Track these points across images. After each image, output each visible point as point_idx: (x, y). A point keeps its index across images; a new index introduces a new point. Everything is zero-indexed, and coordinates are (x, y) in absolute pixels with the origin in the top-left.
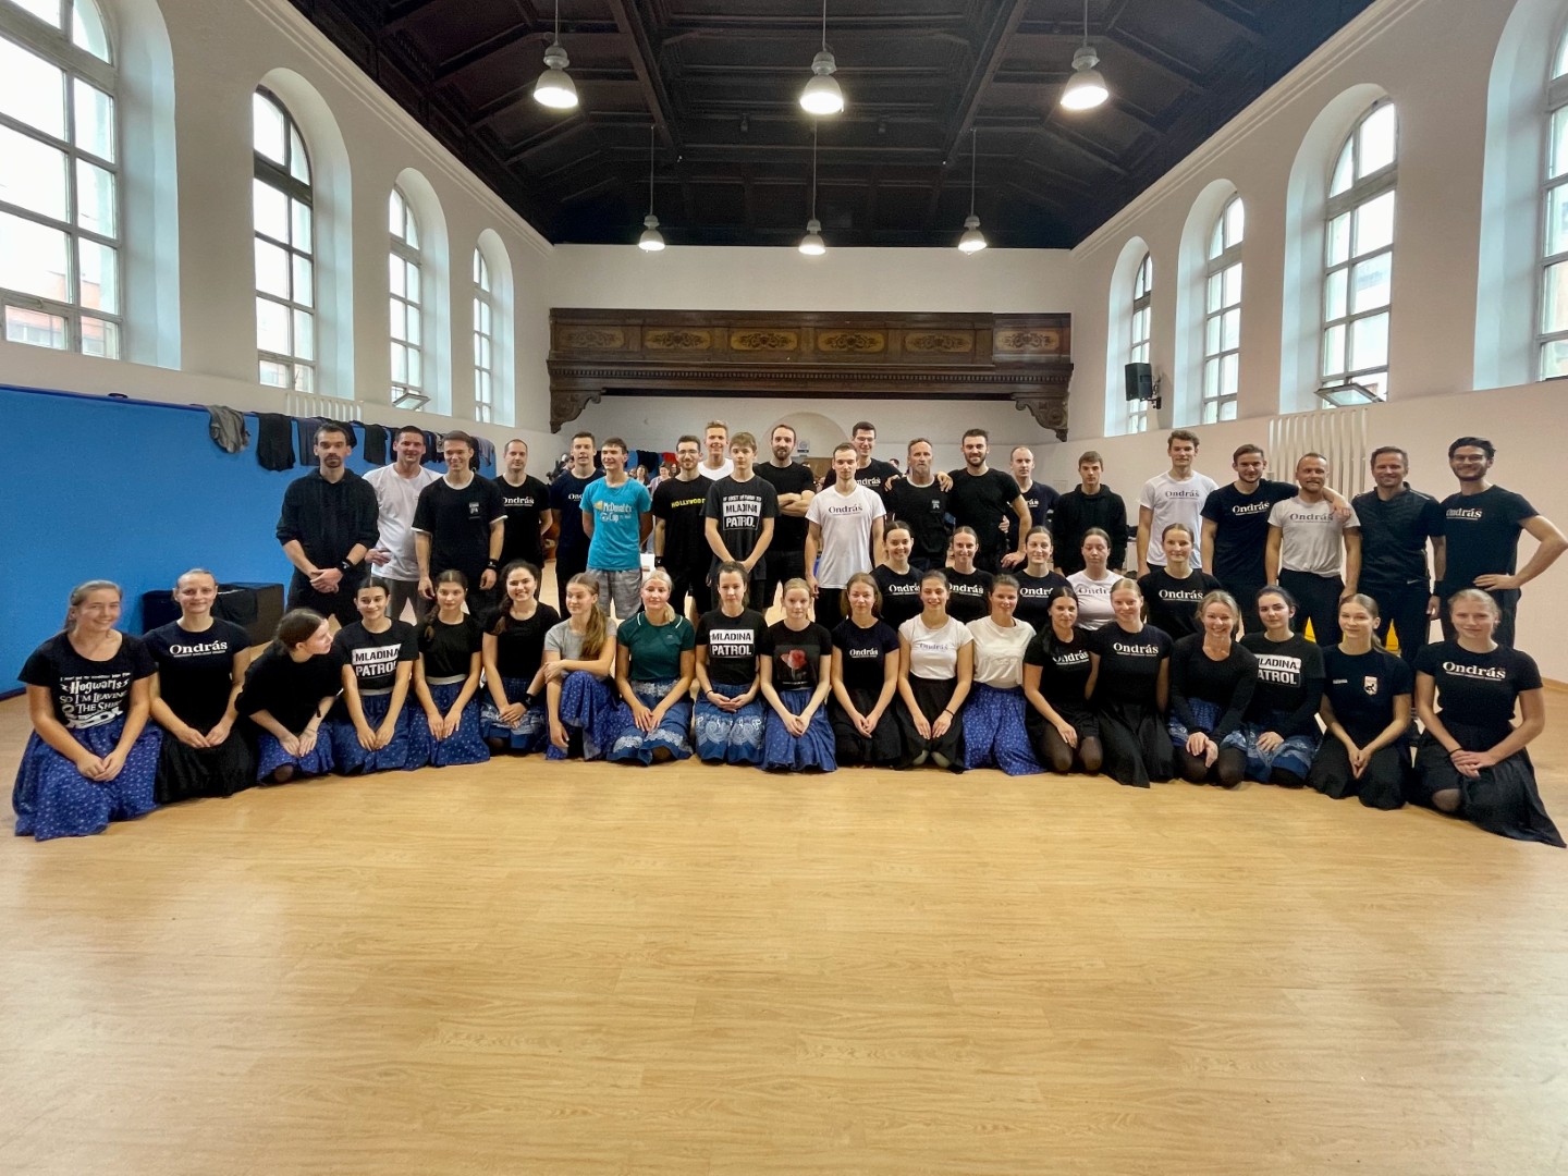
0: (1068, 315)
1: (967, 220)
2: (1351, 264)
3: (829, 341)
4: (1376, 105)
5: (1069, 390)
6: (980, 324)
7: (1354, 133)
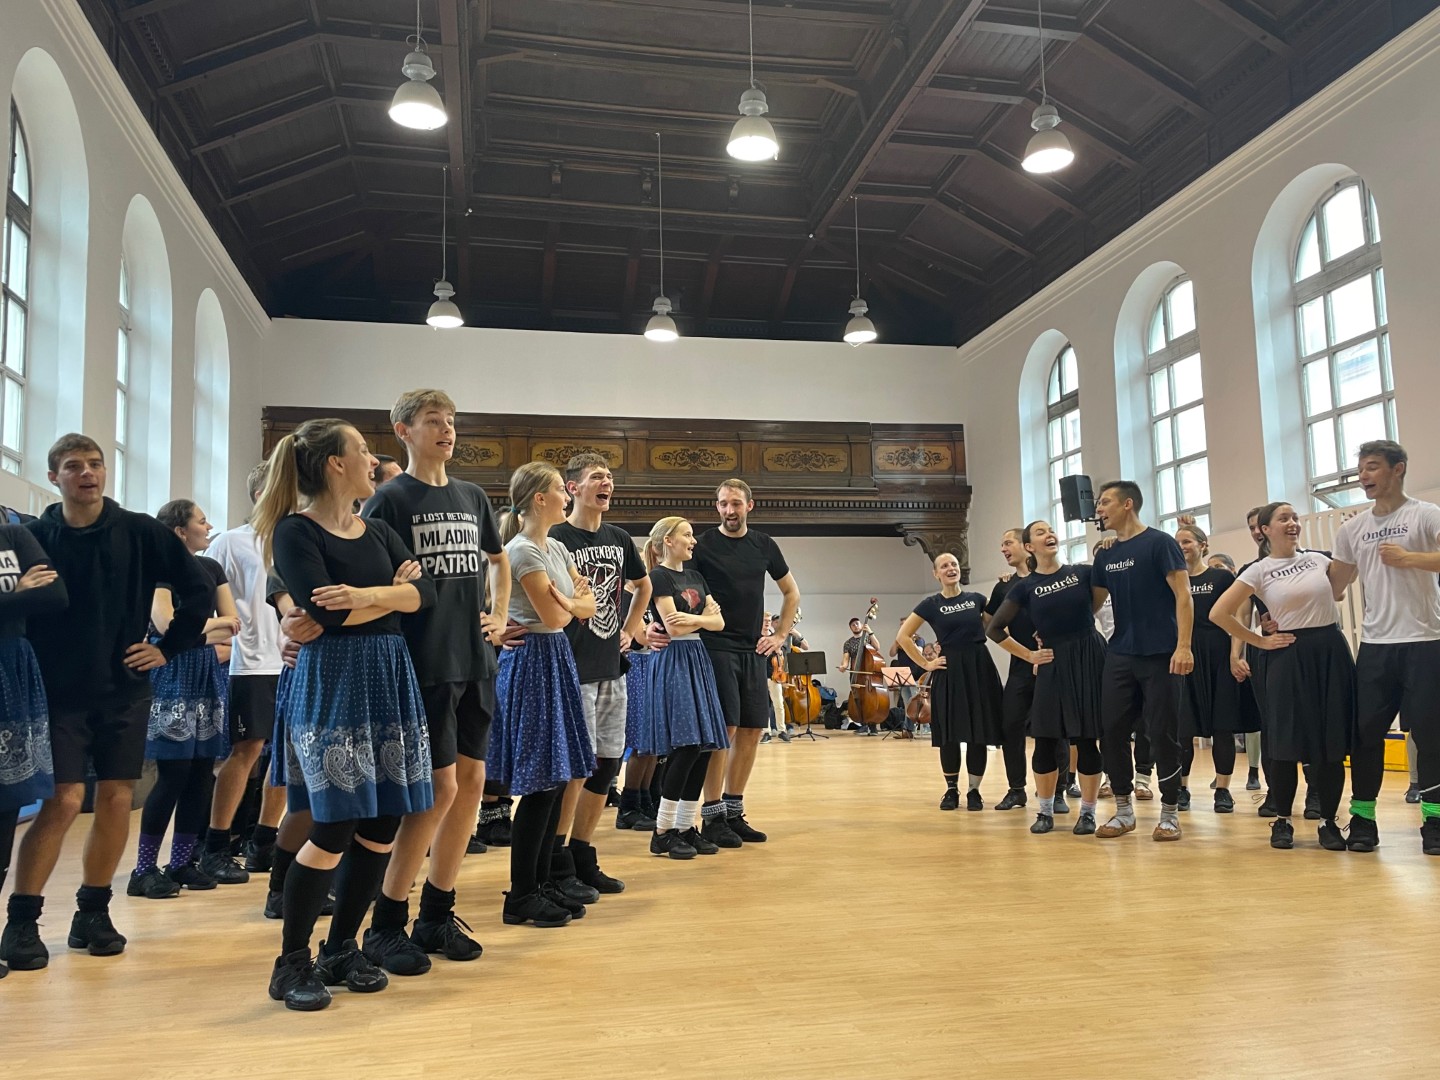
0: (960, 427)
1: (853, 304)
2: (1331, 352)
3: (665, 457)
4: (1338, 186)
5: (967, 519)
6: (855, 436)
7: (1317, 213)
